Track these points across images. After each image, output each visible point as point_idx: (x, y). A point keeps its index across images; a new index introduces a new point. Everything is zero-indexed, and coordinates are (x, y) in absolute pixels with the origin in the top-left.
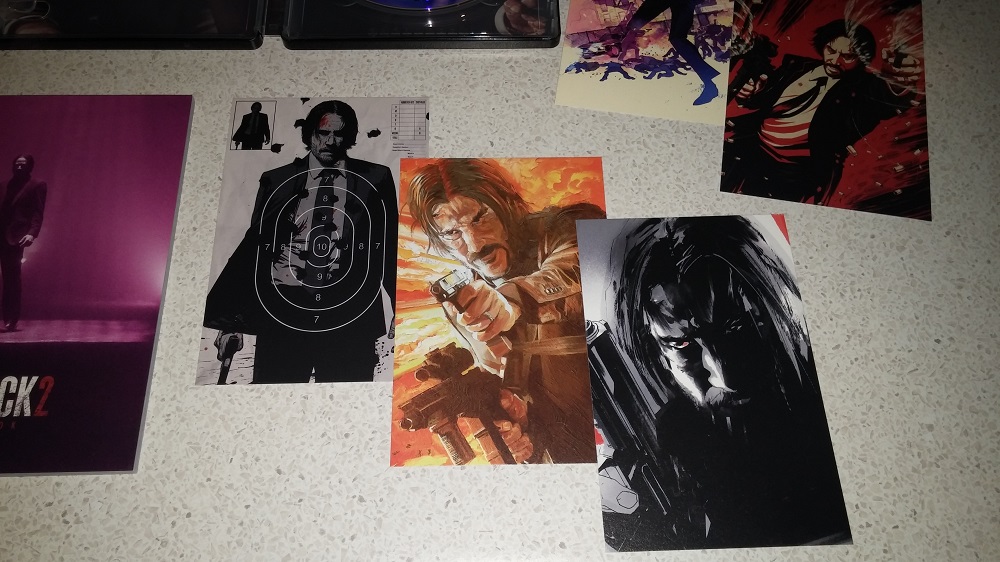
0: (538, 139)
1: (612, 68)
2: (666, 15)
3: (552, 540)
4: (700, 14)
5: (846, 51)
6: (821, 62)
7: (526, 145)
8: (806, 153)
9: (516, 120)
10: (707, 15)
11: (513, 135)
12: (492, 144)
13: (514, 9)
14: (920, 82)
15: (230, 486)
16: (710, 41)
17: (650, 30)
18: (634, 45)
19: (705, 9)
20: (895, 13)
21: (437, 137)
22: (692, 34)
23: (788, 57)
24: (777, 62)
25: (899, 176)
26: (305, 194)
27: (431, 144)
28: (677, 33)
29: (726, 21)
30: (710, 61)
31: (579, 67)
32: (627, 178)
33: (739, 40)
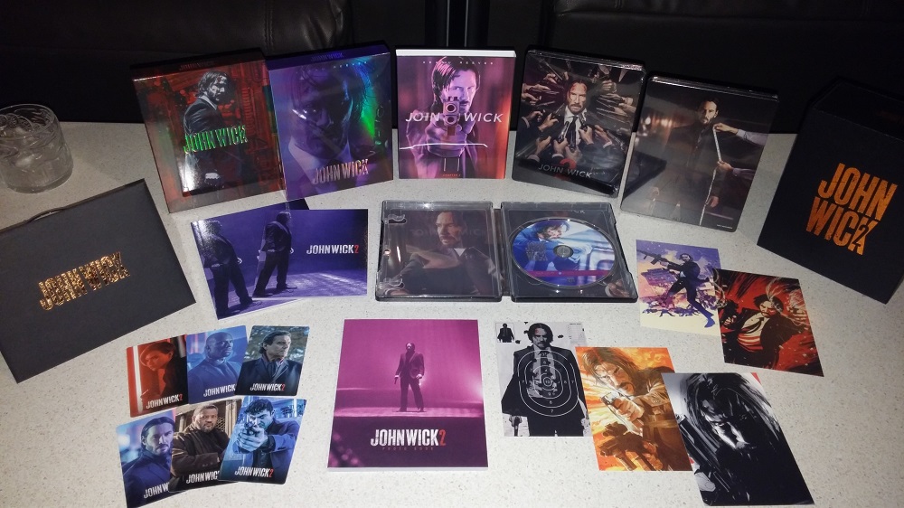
0: (636, 340)
1: (664, 312)
2: (684, 291)
3: (679, 501)
4: (699, 291)
5: (770, 307)
6: (760, 311)
7: (631, 342)
8: (761, 348)
9: (624, 332)
10: (703, 291)
11: (624, 338)
12: (615, 341)
13: (613, 287)
14: (807, 320)
15: (530, 477)
16: (706, 302)
17: (677, 297)
18: (671, 302)
19: (701, 289)
20: (789, 292)
21: (589, 338)
22: (697, 298)
23: (744, 309)
24: (739, 311)
25: (805, 358)
26: (535, 361)
27: (588, 341)
28: (691, 297)
29: (712, 293)
30: (708, 309)
31: (648, 311)
32: (680, 356)
33: (720, 302)
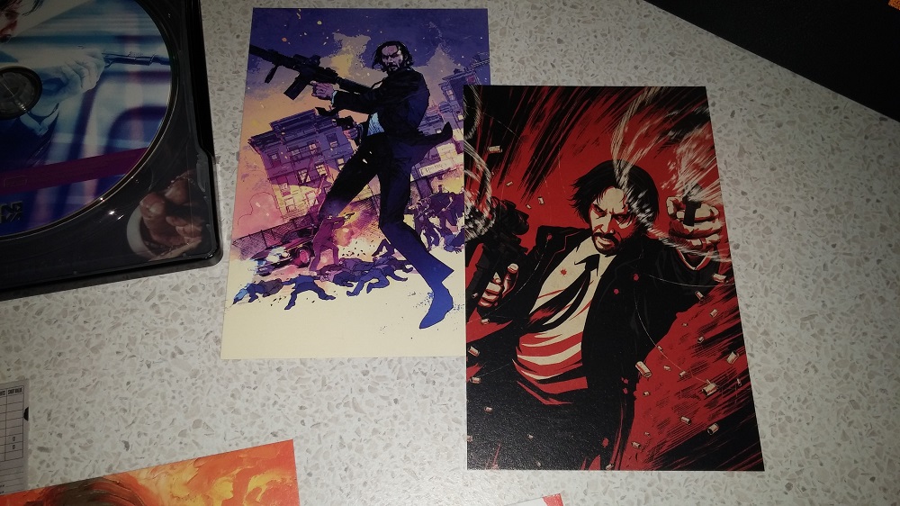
0: (197, 424)
1: (303, 285)
2: (372, 188)
4: (419, 179)
5: (619, 210)
6: (588, 233)
7: (179, 439)
8: (581, 383)
9: (163, 397)
10: (428, 179)
11: (159, 424)
12: (127, 446)
13: (155, 209)
16: (435, 221)
18: (330, 243)
19: (426, 171)
21: (41, 449)
22: (410, 212)
23: (543, 231)
24: (528, 241)
25: (712, 402)
27: (32, 462)
28: (389, 214)
29: (454, 185)
30: (438, 252)
31: (254, 291)
32: (331, 469)
33: (476, 214)
